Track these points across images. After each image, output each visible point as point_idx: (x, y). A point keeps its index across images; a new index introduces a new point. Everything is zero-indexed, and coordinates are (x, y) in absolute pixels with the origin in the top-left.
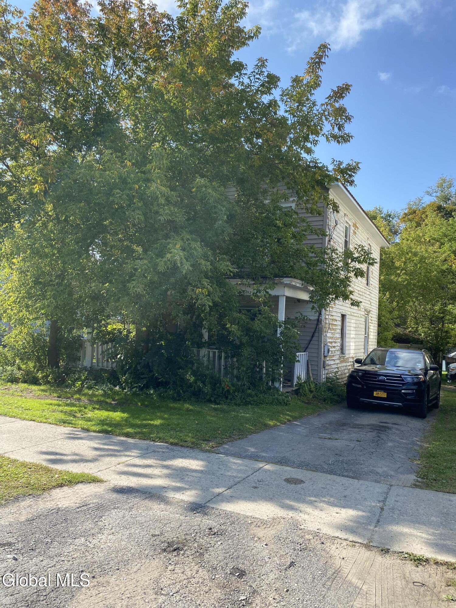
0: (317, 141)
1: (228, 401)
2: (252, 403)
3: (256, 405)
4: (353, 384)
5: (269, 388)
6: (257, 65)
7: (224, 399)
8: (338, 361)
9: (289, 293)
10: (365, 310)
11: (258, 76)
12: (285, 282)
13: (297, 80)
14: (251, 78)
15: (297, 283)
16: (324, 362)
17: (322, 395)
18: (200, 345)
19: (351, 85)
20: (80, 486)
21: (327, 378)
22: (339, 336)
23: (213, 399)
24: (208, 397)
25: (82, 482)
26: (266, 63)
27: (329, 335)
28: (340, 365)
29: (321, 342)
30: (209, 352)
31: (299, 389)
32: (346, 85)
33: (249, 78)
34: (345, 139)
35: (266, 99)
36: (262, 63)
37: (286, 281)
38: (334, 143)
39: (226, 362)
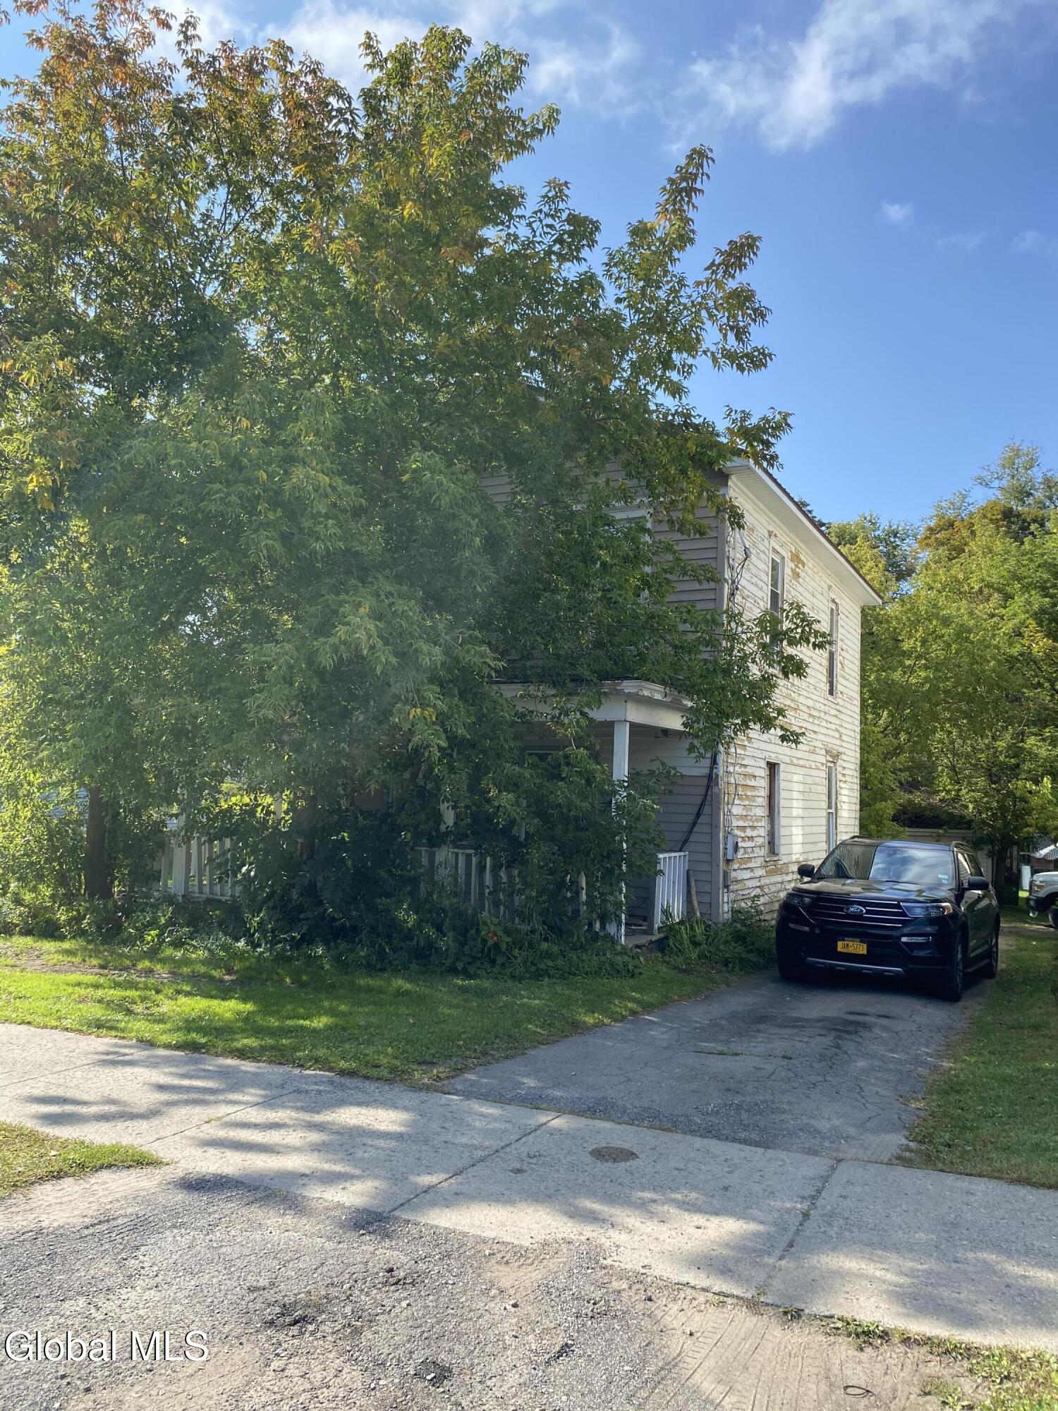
0: (690, 366)
1: (496, 969)
2: (551, 972)
3: (563, 977)
4: (792, 925)
5: (595, 937)
6: (546, 196)
7: (487, 966)
8: (761, 872)
9: (637, 715)
10: (827, 752)
11: (549, 221)
12: (626, 691)
13: (640, 232)
14: (534, 225)
15: (655, 691)
16: (726, 875)
17: (721, 951)
18: (436, 840)
19: (760, 238)
20: (104, 1175)
21: (734, 912)
22: (761, 812)
23: (460, 966)
24: (449, 962)
25: (110, 1166)
26: (566, 191)
27: (736, 810)
28: (767, 881)
29: (718, 827)
30: (457, 854)
31: (666, 938)
32: (747, 238)
33: (530, 225)
34: (757, 360)
35: (571, 271)
36: (558, 191)
37: (628, 686)
38: (730, 371)
39: (496, 877)
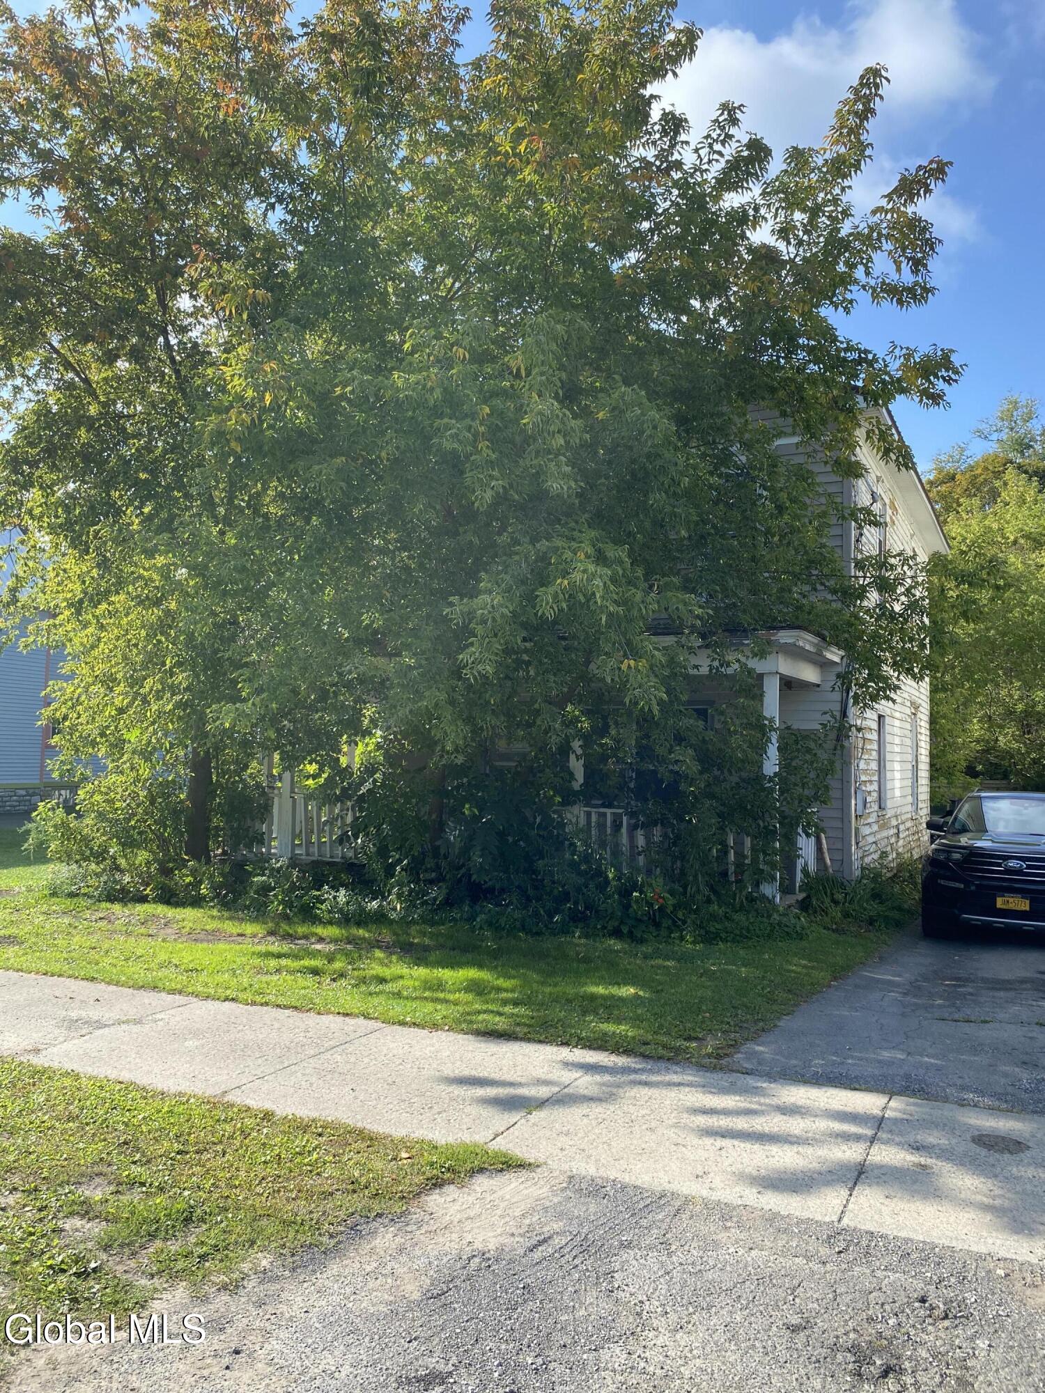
0: (851, 302)
1: (664, 933)
2: (723, 935)
3: (733, 941)
4: (942, 882)
5: (751, 900)
6: (716, 121)
7: (652, 929)
8: (875, 827)
9: (786, 667)
10: (912, 703)
11: (717, 147)
12: (782, 641)
13: (798, 157)
14: (702, 152)
15: (807, 641)
16: (857, 830)
17: (865, 909)
18: (569, 798)
19: (951, 163)
20: (482, 1183)
21: (863, 869)
22: (874, 766)
23: (625, 930)
24: (613, 924)
25: (481, 1170)
26: (739, 115)
27: (862, 765)
28: (878, 836)
29: (849, 782)
30: (589, 814)
31: (808, 897)
32: (938, 162)
33: (696, 150)
34: (915, 294)
35: (732, 200)
36: (730, 113)
37: (785, 637)
38: (888, 306)
39: (632, 838)
